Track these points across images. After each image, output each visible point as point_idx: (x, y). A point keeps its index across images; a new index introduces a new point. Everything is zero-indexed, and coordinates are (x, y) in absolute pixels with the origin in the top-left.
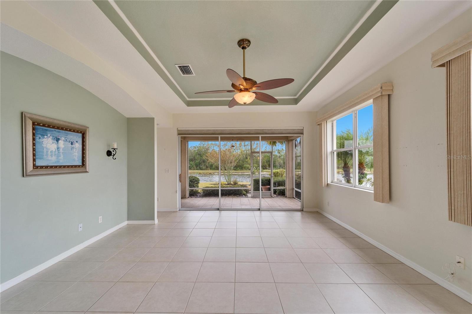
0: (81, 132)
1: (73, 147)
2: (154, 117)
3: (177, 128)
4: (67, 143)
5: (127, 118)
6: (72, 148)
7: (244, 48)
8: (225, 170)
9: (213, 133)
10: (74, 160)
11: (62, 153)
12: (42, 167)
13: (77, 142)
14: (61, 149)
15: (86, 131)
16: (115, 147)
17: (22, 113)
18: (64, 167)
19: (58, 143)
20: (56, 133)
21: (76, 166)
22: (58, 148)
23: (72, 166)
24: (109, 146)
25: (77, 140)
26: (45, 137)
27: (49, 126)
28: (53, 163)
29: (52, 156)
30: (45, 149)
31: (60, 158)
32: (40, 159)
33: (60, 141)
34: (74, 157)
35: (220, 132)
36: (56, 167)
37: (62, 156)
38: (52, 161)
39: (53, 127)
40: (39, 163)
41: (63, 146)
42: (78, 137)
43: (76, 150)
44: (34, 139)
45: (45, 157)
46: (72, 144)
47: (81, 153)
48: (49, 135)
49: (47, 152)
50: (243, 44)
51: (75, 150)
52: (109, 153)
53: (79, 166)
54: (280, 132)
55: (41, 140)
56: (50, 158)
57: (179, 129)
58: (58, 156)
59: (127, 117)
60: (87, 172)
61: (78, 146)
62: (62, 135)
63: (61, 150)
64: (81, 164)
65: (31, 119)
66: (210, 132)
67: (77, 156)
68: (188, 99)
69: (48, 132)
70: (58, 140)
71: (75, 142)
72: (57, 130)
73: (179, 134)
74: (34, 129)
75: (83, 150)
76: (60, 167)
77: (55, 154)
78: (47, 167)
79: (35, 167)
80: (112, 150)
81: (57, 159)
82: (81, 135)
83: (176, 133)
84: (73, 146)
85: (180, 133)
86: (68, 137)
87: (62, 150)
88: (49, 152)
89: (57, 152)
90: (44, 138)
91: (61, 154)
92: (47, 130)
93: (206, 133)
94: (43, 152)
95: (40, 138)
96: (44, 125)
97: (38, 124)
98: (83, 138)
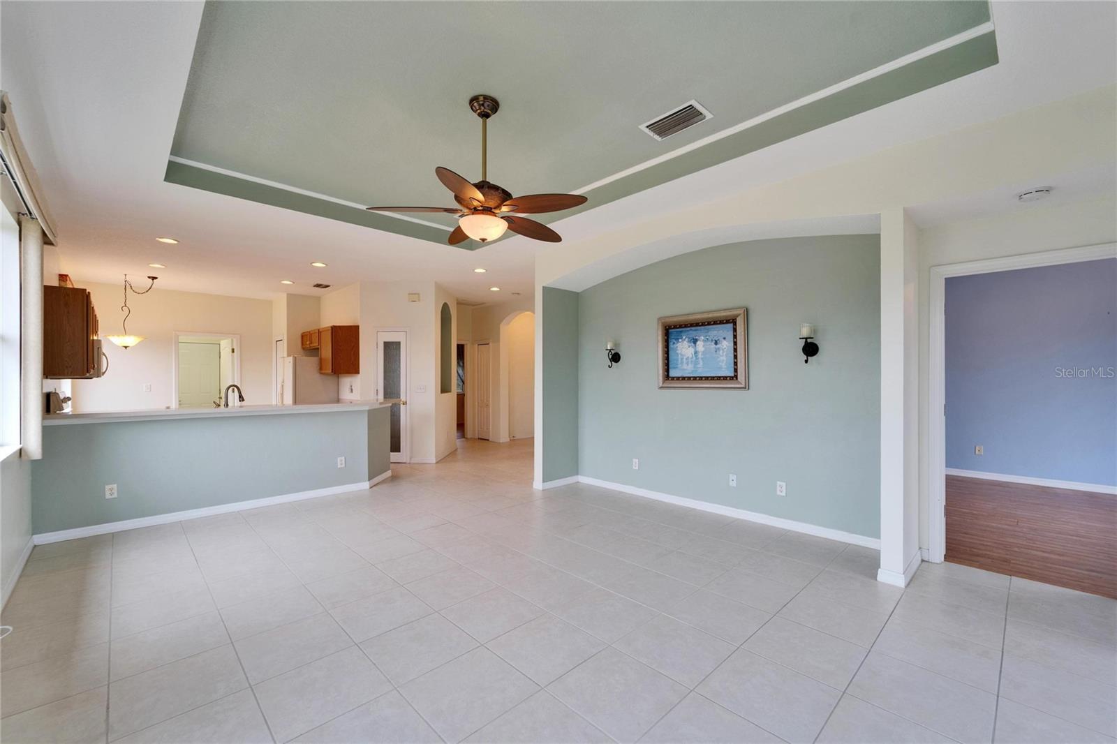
1: (719, 349)
4: (709, 343)
7: (485, 116)
10: (720, 368)
11: (702, 359)
12: (678, 378)
13: (724, 338)
14: (700, 354)
15: (738, 315)
18: (701, 378)
19: (695, 346)
20: (693, 332)
21: (725, 378)
23: (713, 378)
25: (724, 336)
27: (681, 326)
28: (689, 373)
29: (687, 364)
31: (698, 366)
32: (674, 368)
33: (698, 343)
34: (721, 364)
36: (690, 378)
37: (701, 363)
41: (703, 349)
43: (723, 353)
44: (666, 347)
45: (679, 366)
46: (716, 343)
48: (684, 338)
49: (682, 359)
51: (721, 352)
52: (810, 349)
55: (675, 346)
56: (685, 367)
62: (701, 333)
63: (700, 356)
65: (661, 324)
67: (725, 362)
69: (683, 334)
71: (721, 339)
72: (693, 328)
74: (665, 335)
76: (695, 378)
78: (684, 378)
79: (668, 378)
81: (694, 367)
84: (718, 346)
86: (709, 334)
88: (684, 360)
89: (694, 358)
90: (678, 342)
91: (700, 359)
92: (681, 332)
94: (677, 360)
95: (674, 343)
96: (675, 327)
97: (670, 327)
98: (735, 330)
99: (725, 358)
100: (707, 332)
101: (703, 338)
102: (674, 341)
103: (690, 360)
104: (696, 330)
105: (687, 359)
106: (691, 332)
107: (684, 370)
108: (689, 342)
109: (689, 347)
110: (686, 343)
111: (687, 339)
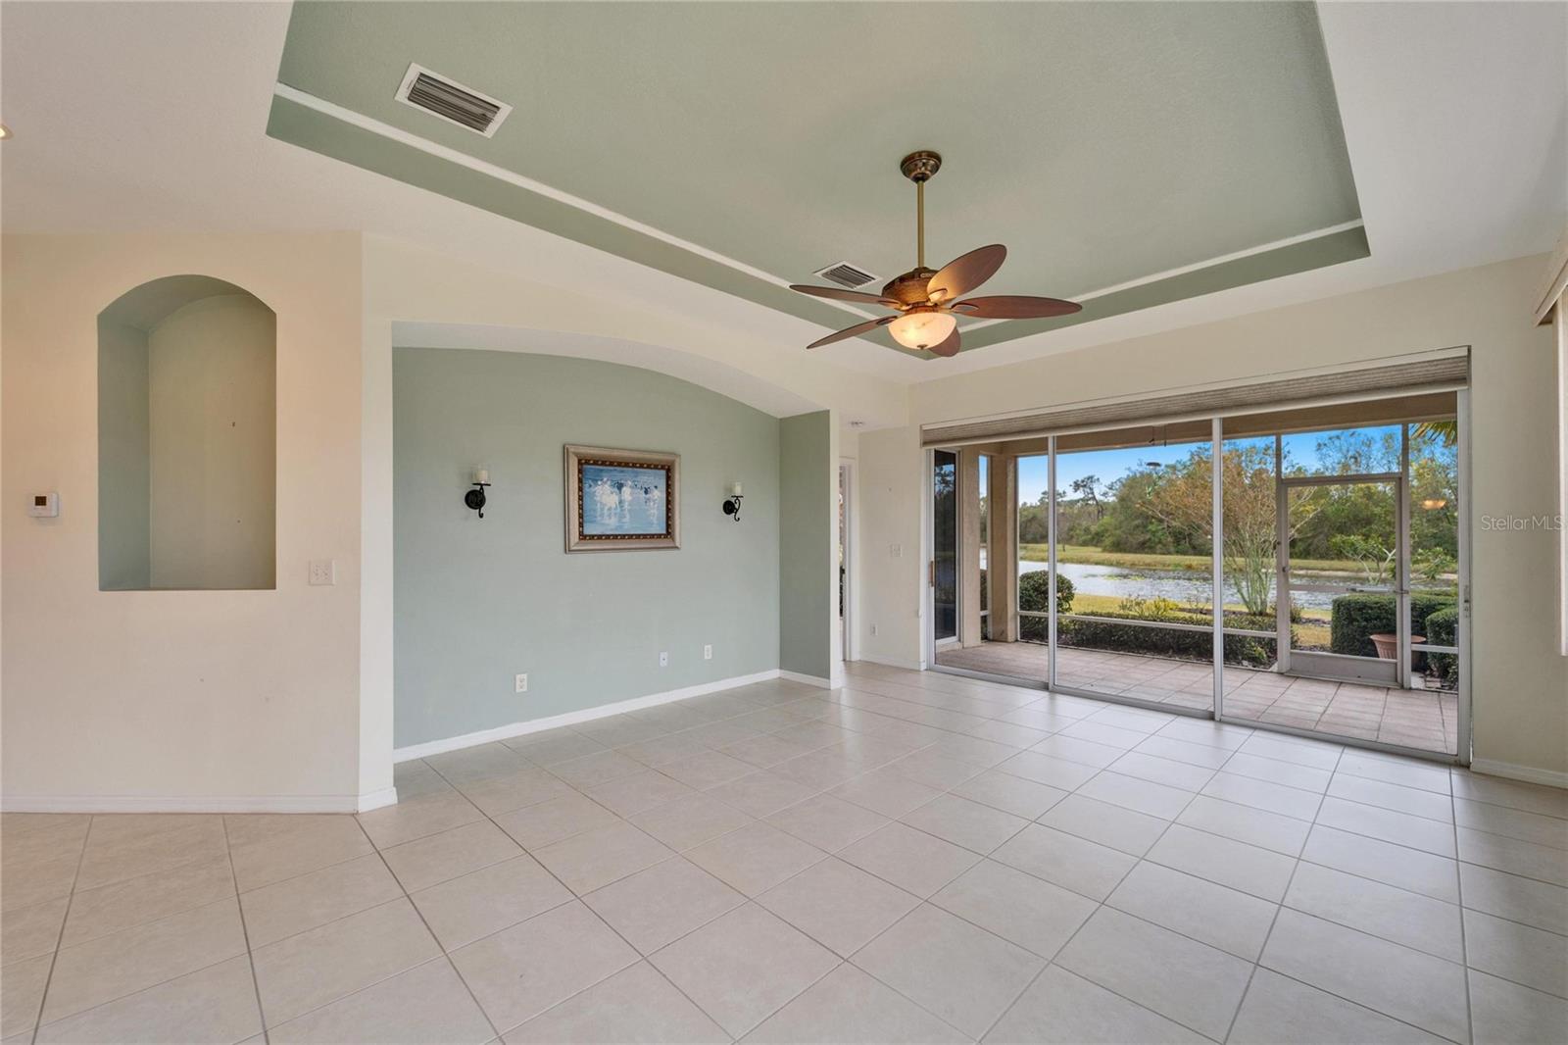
0: (663, 468)
2: (827, 408)
3: (921, 427)
5: (781, 419)
6: (647, 501)
7: (920, 179)
9: (1027, 427)
11: (629, 511)
12: (592, 537)
13: (656, 487)
15: (673, 462)
16: (739, 492)
17: (562, 446)
18: (631, 537)
20: (618, 474)
21: (652, 536)
22: (621, 502)
23: (645, 536)
24: (727, 491)
25: (656, 484)
26: (599, 483)
27: (604, 463)
28: (612, 530)
29: (610, 516)
30: (599, 504)
31: (624, 520)
33: (624, 489)
35: (1047, 422)
36: (615, 537)
37: (628, 516)
38: (610, 525)
39: (611, 464)
40: (589, 530)
41: (630, 498)
42: (658, 479)
44: (580, 489)
45: (599, 518)
46: (646, 492)
47: (665, 508)
48: (605, 479)
49: (602, 509)
50: (919, 166)
51: (652, 504)
52: (729, 508)
53: (659, 536)
54: (1315, 391)
55: (592, 489)
56: (607, 522)
57: (925, 428)
58: (622, 516)
59: (779, 417)
60: (677, 548)
61: (659, 495)
62: (627, 476)
63: (626, 506)
64: (664, 532)
65: (576, 454)
66: (1016, 426)
69: (604, 474)
70: (620, 486)
72: (618, 468)
73: (925, 443)
74: (580, 471)
75: (669, 502)
76: (623, 537)
77: (615, 514)
78: (600, 537)
79: (583, 536)
80: (733, 500)
81: (620, 521)
82: (663, 472)
83: (917, 439)
84: (648, 496)
85: (931, 437)
86: (638, 479)
87: (630, 505)
88: (605, 511)
89: (619, 510)
90: (597, 485)
91: (626, 512)
92: (602, 470)
93: (1002, 430)
94: (595, 510)
95: (590, 486)
96: (595, 463)
97: (587, 462)
98: (669, 479)
99: (655, 511)
100: (636, 477)
101: (630, 483)
102: (590, 481)
103: (613, 511)
104: (622, 472)
105: (610, 509)
106: (615, 473)
107: (603, 524)
108: (613, 486)
109: (612, 493)
110: (607, 487)
111: (609, 482)
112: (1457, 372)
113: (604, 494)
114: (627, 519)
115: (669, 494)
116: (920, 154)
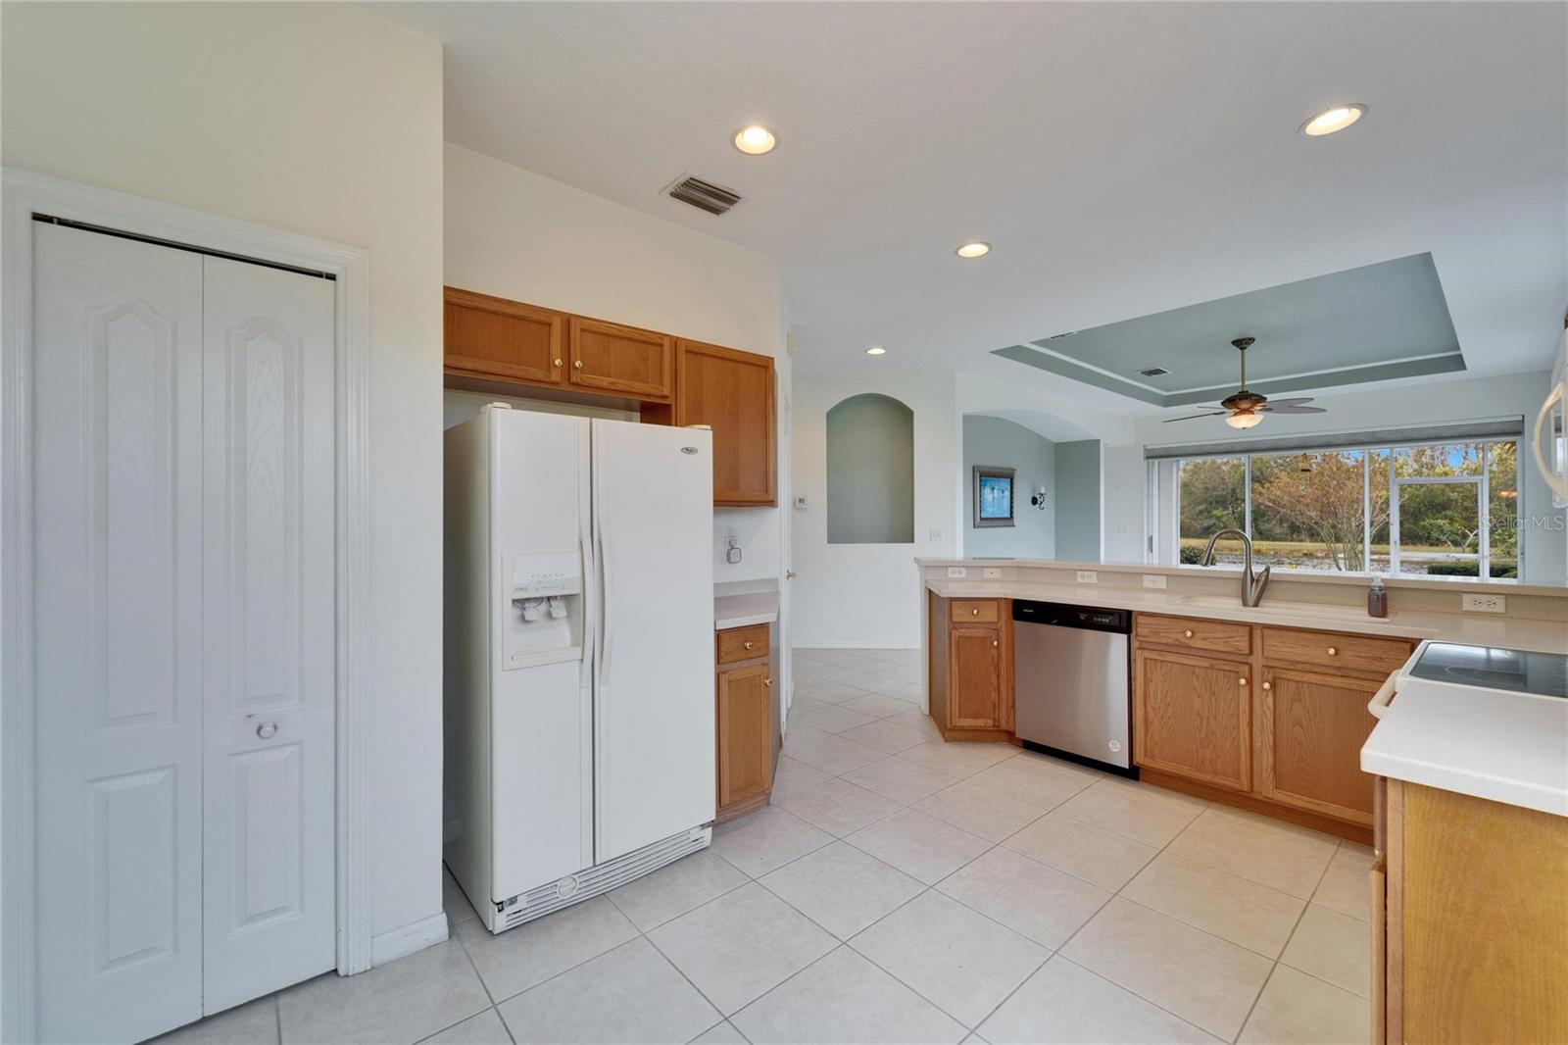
0: (1009, 477)
2: (1098, 437)
3: (1145, 446)
4: (1000, 491)
5: (1057, 444)
6: (1003, 497)
8: (1338, 540)
9: (1230, 449)
10: (1005, 511)
11: (997, 504)
12: (985, 519)
13: (1007, 489)
15: (1013, 475)
16: (1043, 492)
17: (974, 468)
19: (994, 492)
22: (993, 498)
23: (1001, 519)
24: (1034, 491)
25: (1007, 487)
26: (987, 487)
27: (990, 475)
28: (994, 515)
29: (990, 507)
30: (986, 500)
32: (984, 510)
33: (995, 490)
34: (1005, 507)
35: (1246, 447)
37: (998, 507)
38: (992, 512)
39: (993, 476)
40: (984, 515)
41: (997, 496)
42: (1008, 484)
45: (986, 508)
46: (1003, 492)
47: (1010, 502)
48: (989, 485)
51: (1005, 499)
52: (1034, 501)
53: (1006, 519)
55: (984, 491)
56: (990, 510)
57: (1148, 447)
58: (994, 507)
59: (1056, 441)
60: (1014, 526)
61: (1007, 494)
62: (996, 482)
64: (1010, 516)
66: (1222, 448)
67: (1007, 506)
68: (1165, 394)
69: (989, 481)
70: (993, 489)
71: (1005, 490)
72: (995, 478)
73: (1147, 458)
75: (1012, 498)
77: (992, 505)
78: (988, 519)
79: (982, 519)
80: (1038, 496)
81: (994, 510)
82: (1009, 480)
83: (1141, 454)
84: (1004, 495)
86: (1001, 484)
87: (997, 500)
88: (989, 504)
89: (994, 503)
90: (985, 488)
92: (988, 479)
93: (1210, 450)
94: (986, 503)
95: (983, 489)
96: (985, 475)
97: (983, 475)
98: (1012, 483)
99: (1006, 503)
100: (999, 483)
101: (997, 486)
102: (983, 486)
103: (991, 503)
104: (995, 480)
106: (993, 481)
107: (989, 512)
108: (991, 489)
109: (991, 493)
110: (989, 489)
112: (1516, 429)
113: (988, 494)
114: (996, 508)
115: (1012, 493)
116: (1244, 339)
